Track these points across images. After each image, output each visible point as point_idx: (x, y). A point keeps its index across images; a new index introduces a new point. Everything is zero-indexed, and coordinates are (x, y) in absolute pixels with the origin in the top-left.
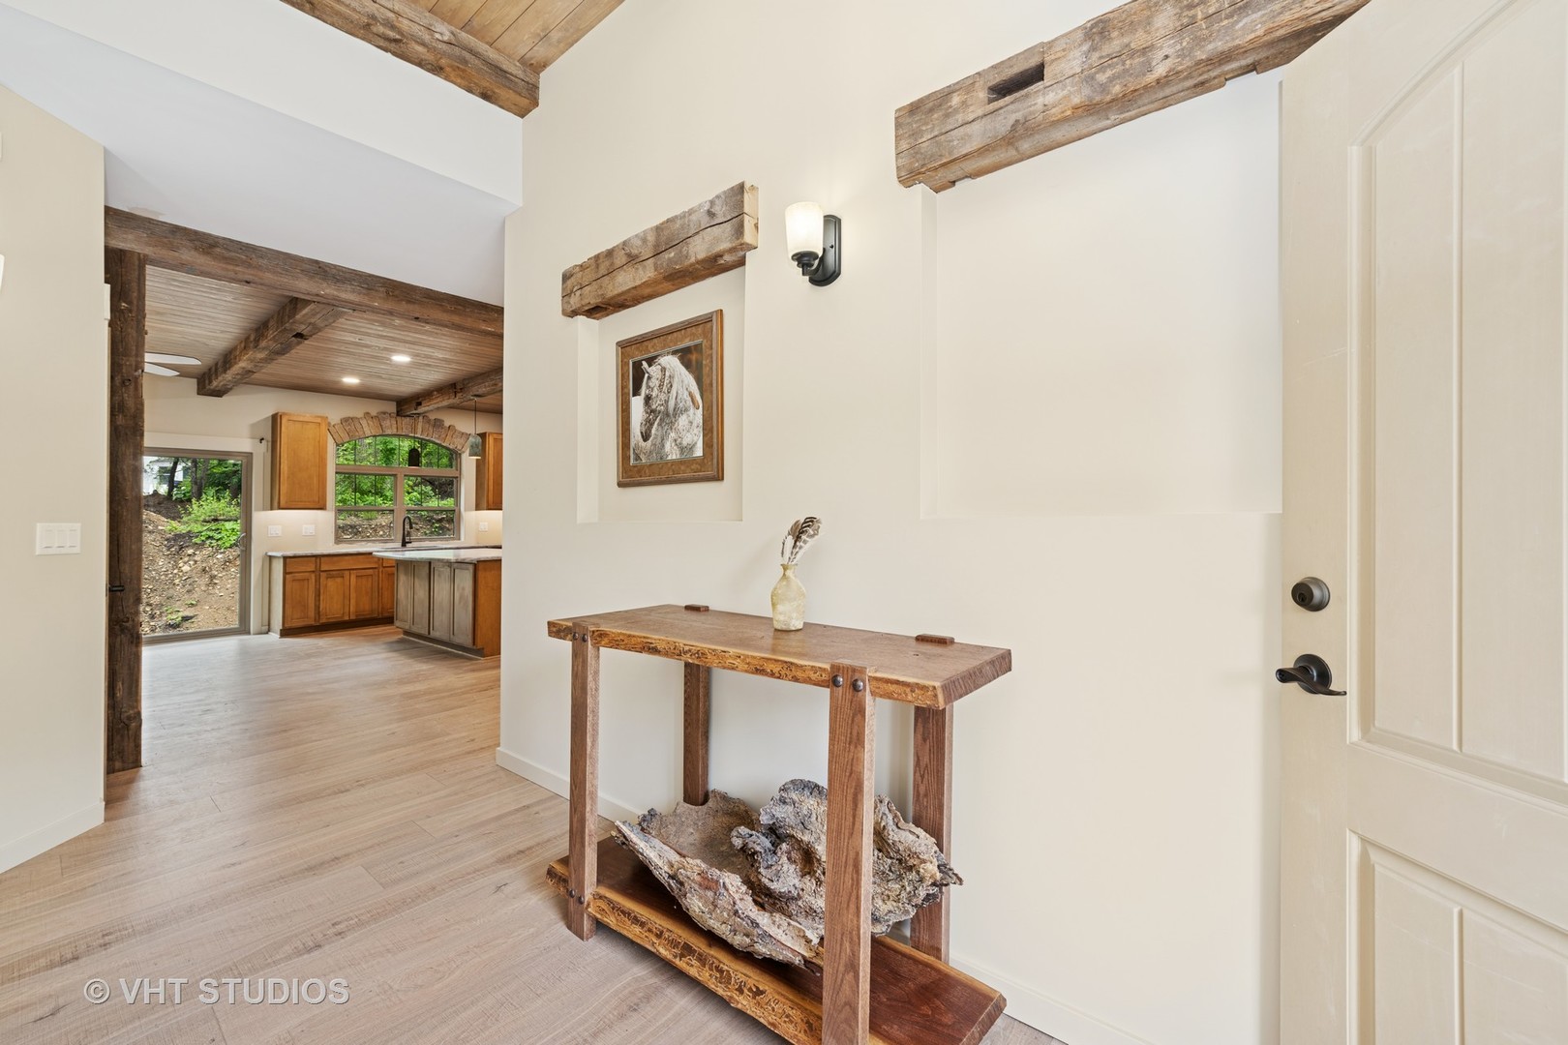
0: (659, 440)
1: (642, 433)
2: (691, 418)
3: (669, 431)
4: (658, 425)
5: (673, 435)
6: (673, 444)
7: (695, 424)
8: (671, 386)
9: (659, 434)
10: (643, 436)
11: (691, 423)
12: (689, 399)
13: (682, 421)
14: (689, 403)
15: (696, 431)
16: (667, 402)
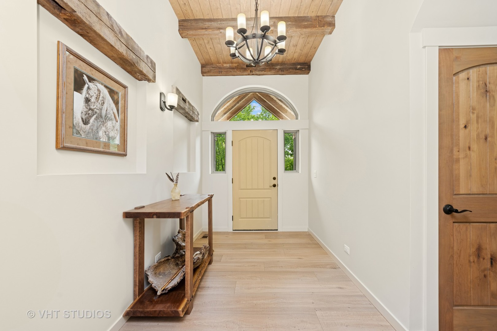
0: (95, 128)
1: (82, 118)
2: (114, 124)
3: (102, 126)
4: (95, 119)
5: (104, 128)
6: (104, 134)
7: (115, 128)
8: (104, 103)
9: (96, 124)
10: (83, 121)
11: (114, 127)
12: (113, 115)
13: (109, 124)
14: (113, 117)
15: (116, 132)
16: (101, 109)
